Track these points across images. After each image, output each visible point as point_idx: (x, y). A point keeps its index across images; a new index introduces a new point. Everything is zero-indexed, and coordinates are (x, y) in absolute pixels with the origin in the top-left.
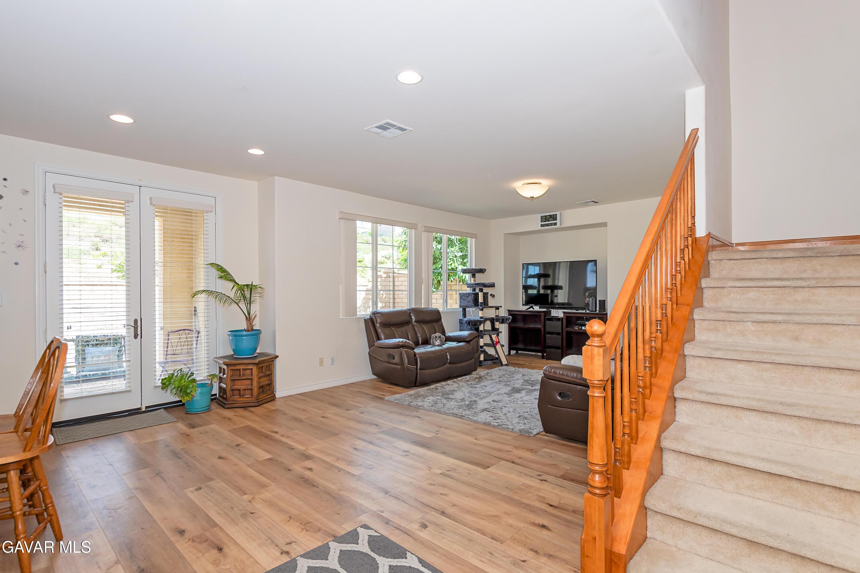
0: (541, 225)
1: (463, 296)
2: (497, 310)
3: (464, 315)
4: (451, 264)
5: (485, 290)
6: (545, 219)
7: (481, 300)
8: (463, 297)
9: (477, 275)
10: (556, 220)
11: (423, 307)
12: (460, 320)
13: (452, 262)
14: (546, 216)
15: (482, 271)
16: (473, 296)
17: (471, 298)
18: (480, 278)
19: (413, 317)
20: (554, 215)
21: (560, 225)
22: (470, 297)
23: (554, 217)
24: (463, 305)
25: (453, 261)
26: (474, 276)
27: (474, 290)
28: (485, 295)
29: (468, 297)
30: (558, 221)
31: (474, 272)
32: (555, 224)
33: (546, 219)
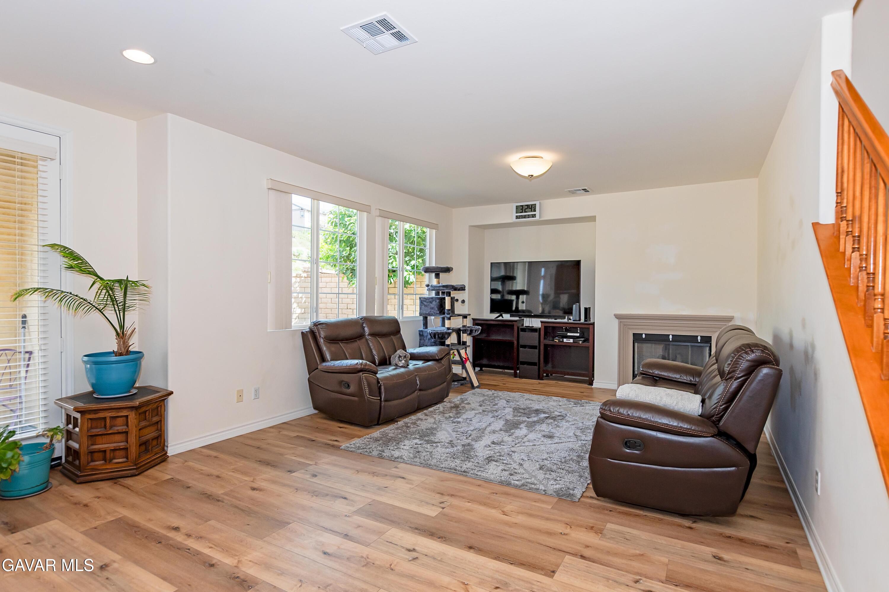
0: (517, 216)
1: (423, 301)
2: (465, 319)
3: (426, 325)
4: (392, 263)
5: (454, 294)
6: (521, 209)
7: (448, 306)
8: (425, 303)
9: (441, 275)
10: (535, 211)
12: (420, 331)
13: (393, 260)
14: (522, 206)
15: (448, 270)
16: (438, 301)
17: (435, 304)
18: (446, 279)
19: (366, 329)
20: (532, 205)
21: (540, 217)
22: (434, 303)
23: (532, 208)
24: (425, 312)
25: (395, 258)
26: (437, 276)
27: (437, 294)
28: (453, 300)
29: (431, 302)
30: (537, 213)
31: (438, 272)
32: (534, 216)
33: (522, 209)
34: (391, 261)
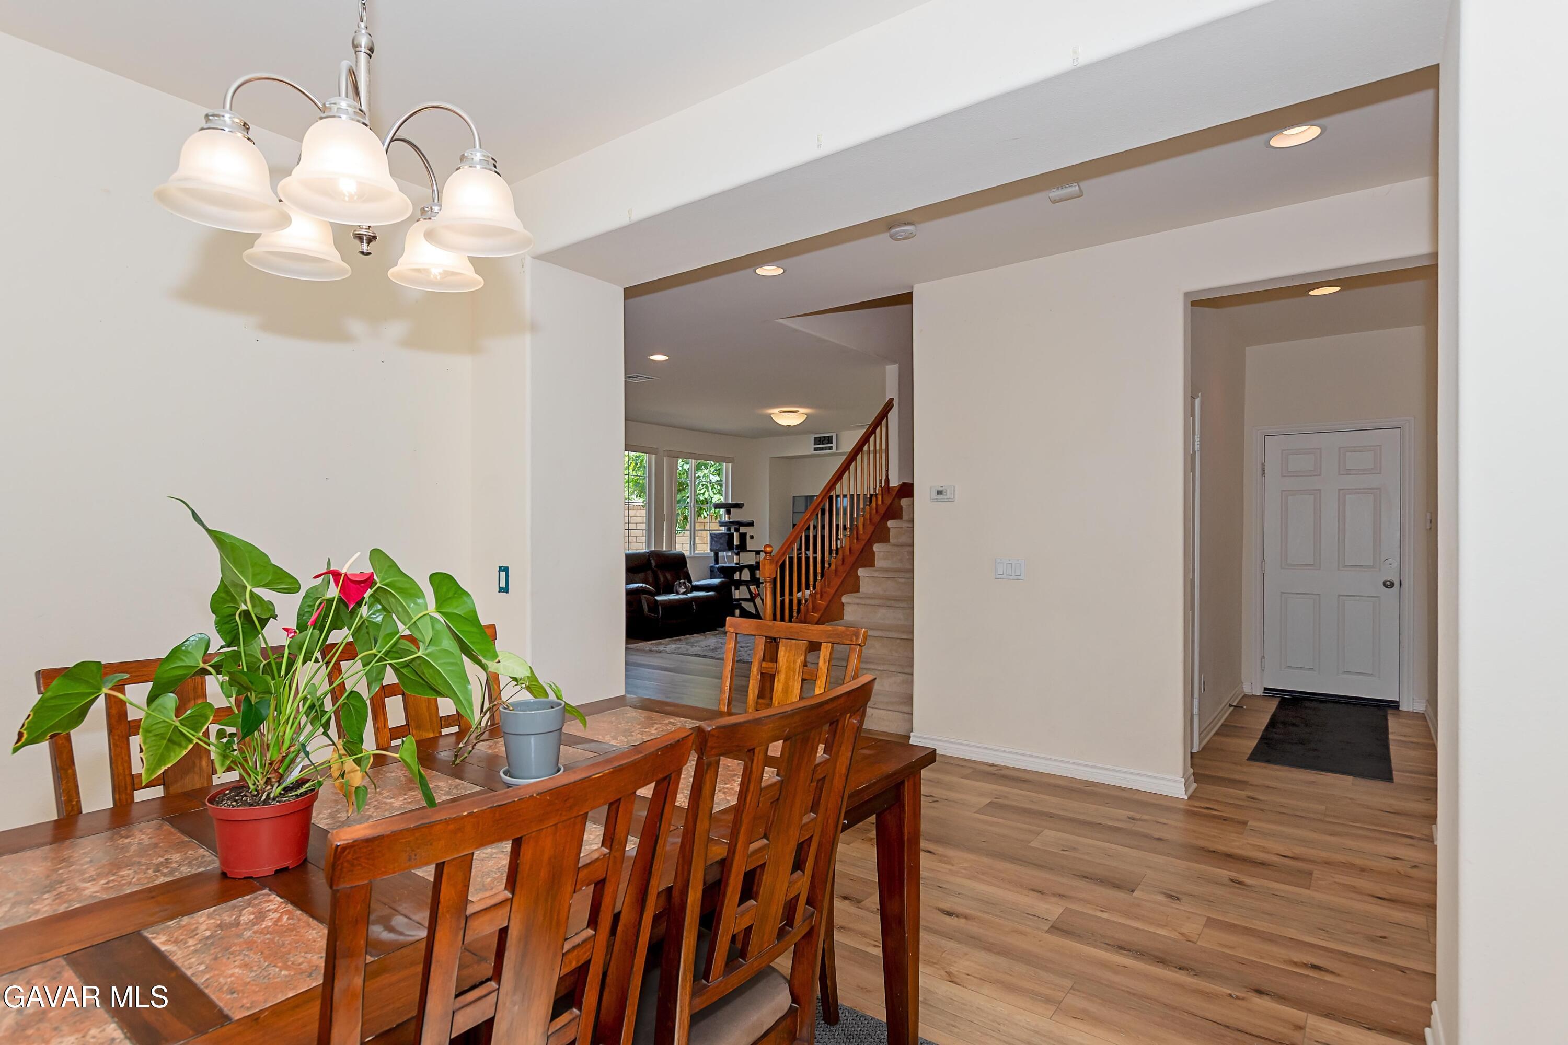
0: (815, 448)
1: (714, 538)
2: (758, 556)
3: (717, 561)
4: (704, 493)
5: (743, 530)
6: (818, 441)
7: (736, 542)
8: (716, 539)
9: (732, 510)
10: (832, 443)
11: (664, 549)
12: (711, 567)
13: (705, 489)
14: (820, 438)
15: (738, 506)
16: (727, 537)
17: (724, 540)
18: (737, 515)
19: (652, 562)
20: (829, 437)
21: (837, 449)
22: (723, 538)
23: (829, 440)
24: (715, 548)
26: (728, 512)
27: (729, 530)
28: (742, 537)
29: (721, 538)
30: (834, 445)
31: (729, 508)
32: (831, 448)
33: (820, 441)
34: (702, 491)
